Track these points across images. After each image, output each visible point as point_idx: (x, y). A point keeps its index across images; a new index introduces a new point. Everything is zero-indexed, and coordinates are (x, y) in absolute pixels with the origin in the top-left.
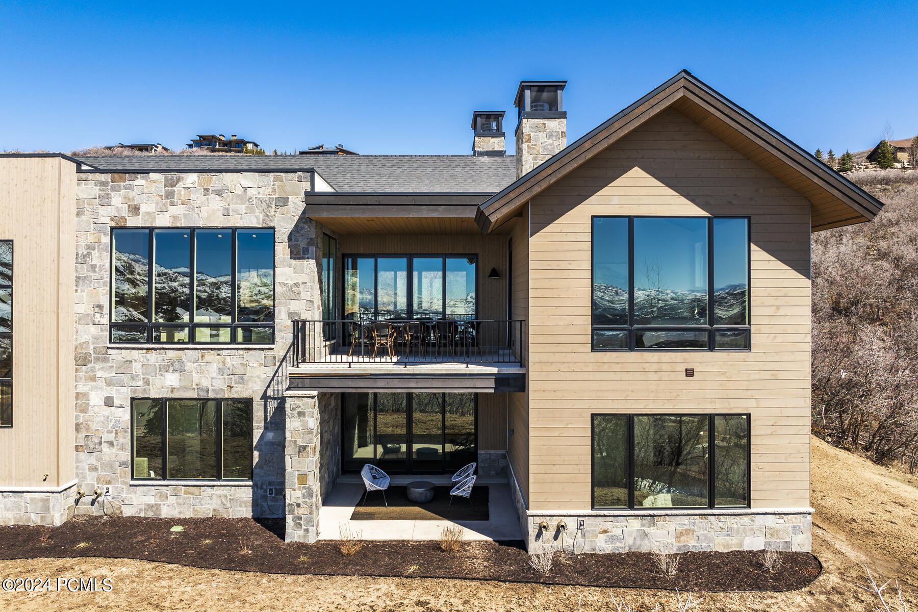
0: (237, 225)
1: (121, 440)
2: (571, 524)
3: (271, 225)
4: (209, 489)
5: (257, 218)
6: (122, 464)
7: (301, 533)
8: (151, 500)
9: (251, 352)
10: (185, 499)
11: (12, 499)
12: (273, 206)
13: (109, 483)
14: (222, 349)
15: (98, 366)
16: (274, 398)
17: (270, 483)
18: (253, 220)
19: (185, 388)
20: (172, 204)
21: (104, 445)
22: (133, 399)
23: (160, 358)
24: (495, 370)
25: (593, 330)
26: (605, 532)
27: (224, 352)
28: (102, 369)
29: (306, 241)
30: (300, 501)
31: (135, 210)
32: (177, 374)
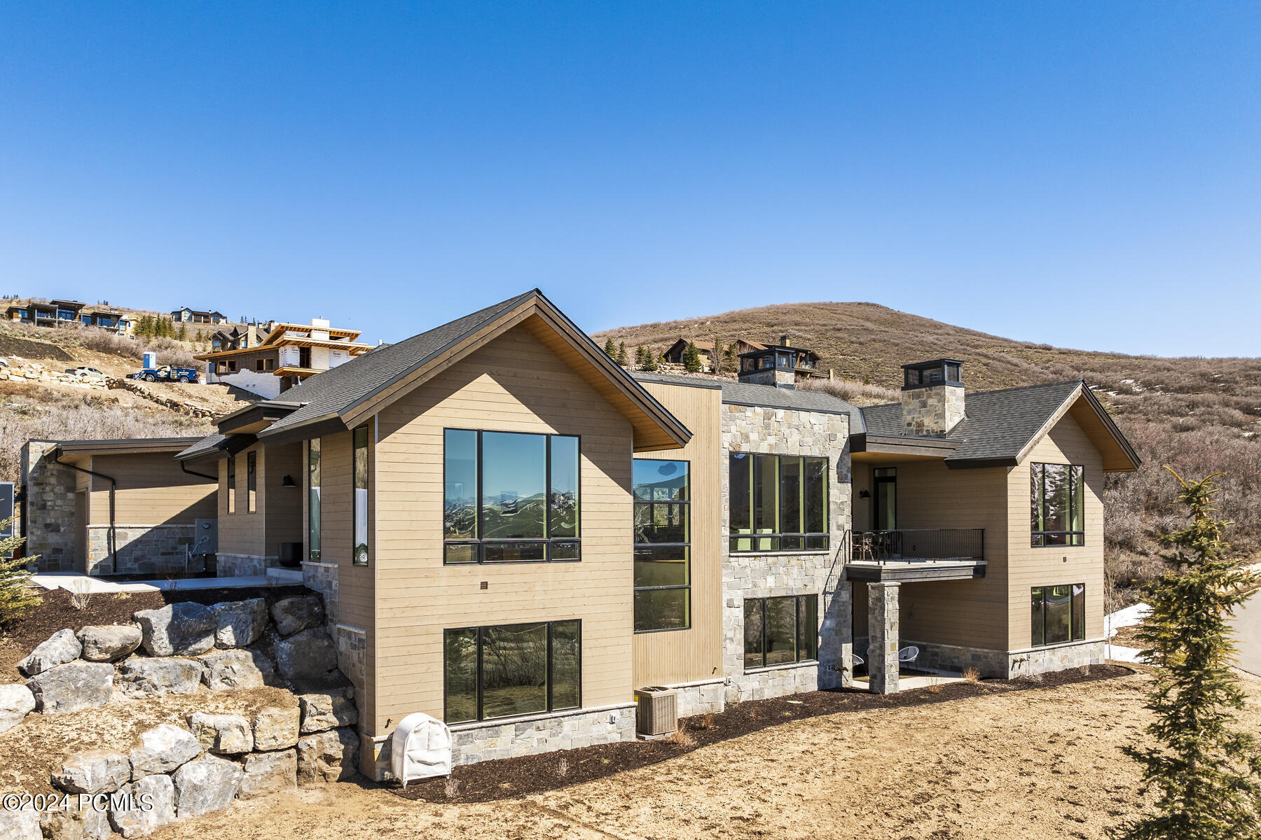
0: (807, 455)
1: (738, 636)
2: (1025, 658)
3: (827, 455)
4: (794, 670)
5: (819, 449)
6: (739, 657)
7: (893, 687)
8: (756, 685)
9: (817, 557)
12: (828, 441)
13: (730, 674)
14: (800, 555)
15: (727, 571)
16: (830, 593)
17: (828, 661)
18: (816, 452)
19: (779, 588)
20: (769, 434)
21: (728, 641)
22: (745, 599)
24: (974, 563)
25: (1032, 534)
26: (1037, 661)
27: (802, 557)
28: (726, 574)
29: (846, 469)
30: (892, 663)
31: (746, 437)
32: (773, 577)
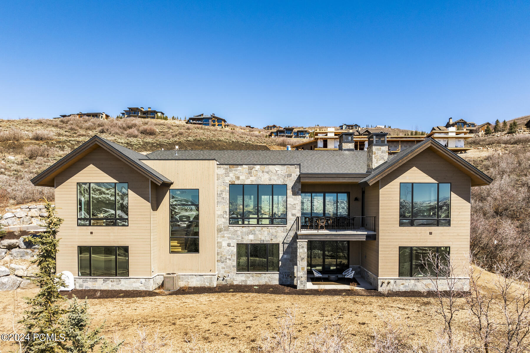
0: (274, 184)
1: (233, 258)
2: (392, 282)
3: (286, 183)
4: (264, 275)
5: (281, 181)
6: (233, 266)
7: (302, 286)
8: (244, 279)
9: (279, 227)
10: (255, 278)
11: (199, 277)
12: (286, 177)
13: (229, 273)
14: (269, 226)
15: (225, 232)
16: (287, 243)
17: (285, 273)
18: (279, 182)
19: (256, 240)
20: (251, 176)
21: (227, 260)
22: (237, 244)
23: (247, 230)
24: (366, 233)
25: (400, 220)
26: (403, 284)
27: (270, 228)
28: (227, 233)
29: (298, 189)
30: (302, 276)
31: (238, 178)
32: (253, 235)
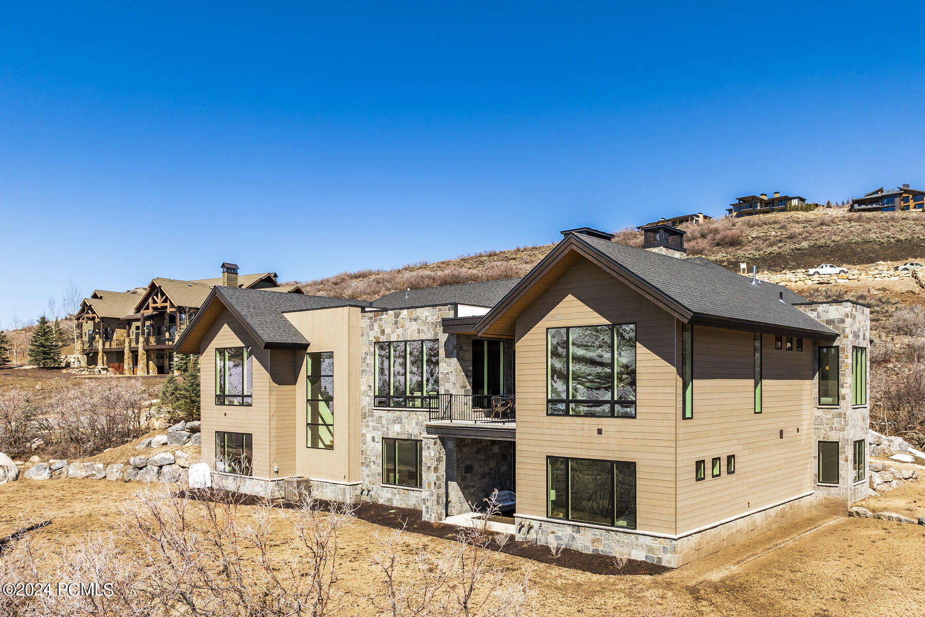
0: (423, 338)
1: (378, 461)
2: (536, 525)
3: (437, 338)
4: (412, 492)
5: (431, 333)
6: (379, 474)
7: (429, 516)
8: (389, 495)
10: (403, 496)
12: (438, 326)
13: (373, 484)
14: (417, 411)
15: (370, 419)
18: (430, 335)
19: (402, 433)
20: (397, 328)
21: (372, 463)
22: (383, 438)
23: (393, 415)
26: (553, 533)
27: (418, 413)
28: (371, 421)
29: (452, 347)
30: (428, 498)
31: (383, 332)
32: (399, 425)
